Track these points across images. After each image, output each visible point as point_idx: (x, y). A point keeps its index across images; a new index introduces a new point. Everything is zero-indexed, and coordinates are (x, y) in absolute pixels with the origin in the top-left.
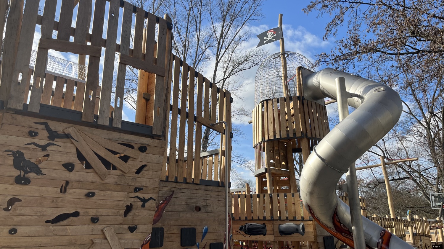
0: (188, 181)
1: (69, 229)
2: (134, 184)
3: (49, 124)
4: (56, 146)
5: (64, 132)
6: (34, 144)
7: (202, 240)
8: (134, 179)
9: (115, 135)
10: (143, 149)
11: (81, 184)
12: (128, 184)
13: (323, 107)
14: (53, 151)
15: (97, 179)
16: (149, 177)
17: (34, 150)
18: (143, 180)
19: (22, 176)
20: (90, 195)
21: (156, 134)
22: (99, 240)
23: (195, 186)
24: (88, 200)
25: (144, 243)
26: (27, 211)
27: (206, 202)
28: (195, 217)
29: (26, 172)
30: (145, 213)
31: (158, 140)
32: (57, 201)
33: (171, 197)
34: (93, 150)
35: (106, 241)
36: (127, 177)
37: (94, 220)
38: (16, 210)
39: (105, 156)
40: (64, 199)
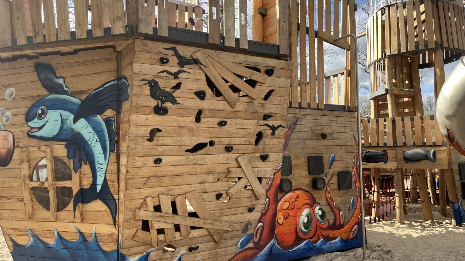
0: (312, 107)
1: (207, 158)
2: (263, 111)
3: (177, 49)
4: (187, 73)
5: (192, 57)
6: (166, 71)
7: (329, 168)
8: (263, 105)
9: (241, 57)
10: (270, 72)
11: (213, 112)
12: (257, 111)
13: (462, 9)
14: (184, 79)
15: (227, 107)
16: (277, 103)
17: (167, 78)
18: (271, 107)
19: (160, 106)
20: (222, 124)
21: (283, 53)
22: (234, 168)
23: (319, 111)
24: (221, 129)
25: (276, 171)
26: (168, 140)
27: (332, 129)
28: (321, 145)
29: (163, 102)
30: (275, 141)
31: (285, 61)
32: (193, 130)
33: (295, 124)
34: (222, 76)
35: (240, 169)
36: (255, 104)
37: (229, 149)
38: (158, 141)
39: (234, 82)
40: (200, 128)
